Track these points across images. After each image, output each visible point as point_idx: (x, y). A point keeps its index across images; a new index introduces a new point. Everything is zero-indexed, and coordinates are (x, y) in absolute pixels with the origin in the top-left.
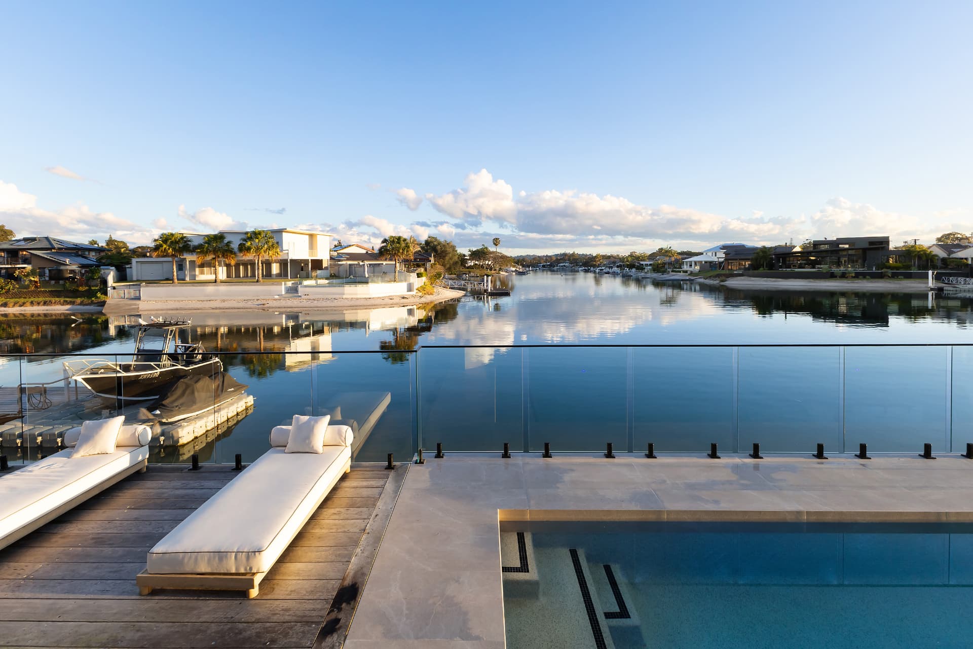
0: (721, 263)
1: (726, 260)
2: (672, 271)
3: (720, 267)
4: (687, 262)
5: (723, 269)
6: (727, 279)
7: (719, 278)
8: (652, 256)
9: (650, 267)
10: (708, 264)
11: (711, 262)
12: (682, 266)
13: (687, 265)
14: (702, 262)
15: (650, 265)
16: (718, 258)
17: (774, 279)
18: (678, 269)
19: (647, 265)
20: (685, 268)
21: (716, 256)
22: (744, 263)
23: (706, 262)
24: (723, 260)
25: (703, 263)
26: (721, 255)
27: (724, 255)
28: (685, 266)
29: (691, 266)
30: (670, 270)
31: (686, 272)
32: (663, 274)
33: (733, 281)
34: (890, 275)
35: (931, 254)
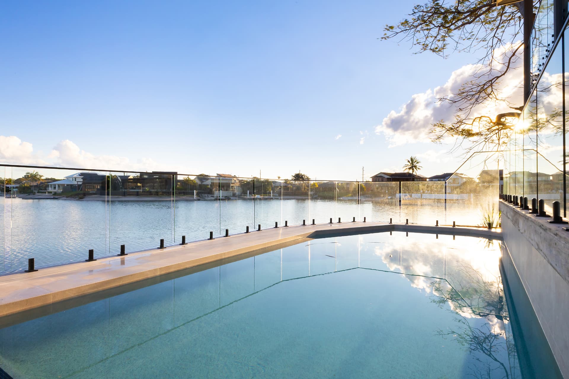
0: (79, 186)
1: (84, 183)
2: (38, 192)
3: (79, 189)
4: (51, 185)
5: (81, 190)
6: (85, 197)
7: (78, 196)
8: (18, 181)
9: (16, 189)
10: (69, 186)
11: (71, 185)
12: (47, 188)
13: (51, 187)
14: (64, 185)
15: (16, 187)
16: (78, 182)
17: (117, 196)
18: (43, 191)
19: (13, 188)
20: (50, 189)
21: (75, 180)
22: (97, 186)
23: (68, 185)
24: (81, 183)
25: (66, 185)
26: (80, 180)
27: (82, 180)
28: (50, 188)
29: (55, 188)
30: (36, 192)
31: (51, 192)
32: (29, 195)
33: (90, 198)
35: (195, 182)
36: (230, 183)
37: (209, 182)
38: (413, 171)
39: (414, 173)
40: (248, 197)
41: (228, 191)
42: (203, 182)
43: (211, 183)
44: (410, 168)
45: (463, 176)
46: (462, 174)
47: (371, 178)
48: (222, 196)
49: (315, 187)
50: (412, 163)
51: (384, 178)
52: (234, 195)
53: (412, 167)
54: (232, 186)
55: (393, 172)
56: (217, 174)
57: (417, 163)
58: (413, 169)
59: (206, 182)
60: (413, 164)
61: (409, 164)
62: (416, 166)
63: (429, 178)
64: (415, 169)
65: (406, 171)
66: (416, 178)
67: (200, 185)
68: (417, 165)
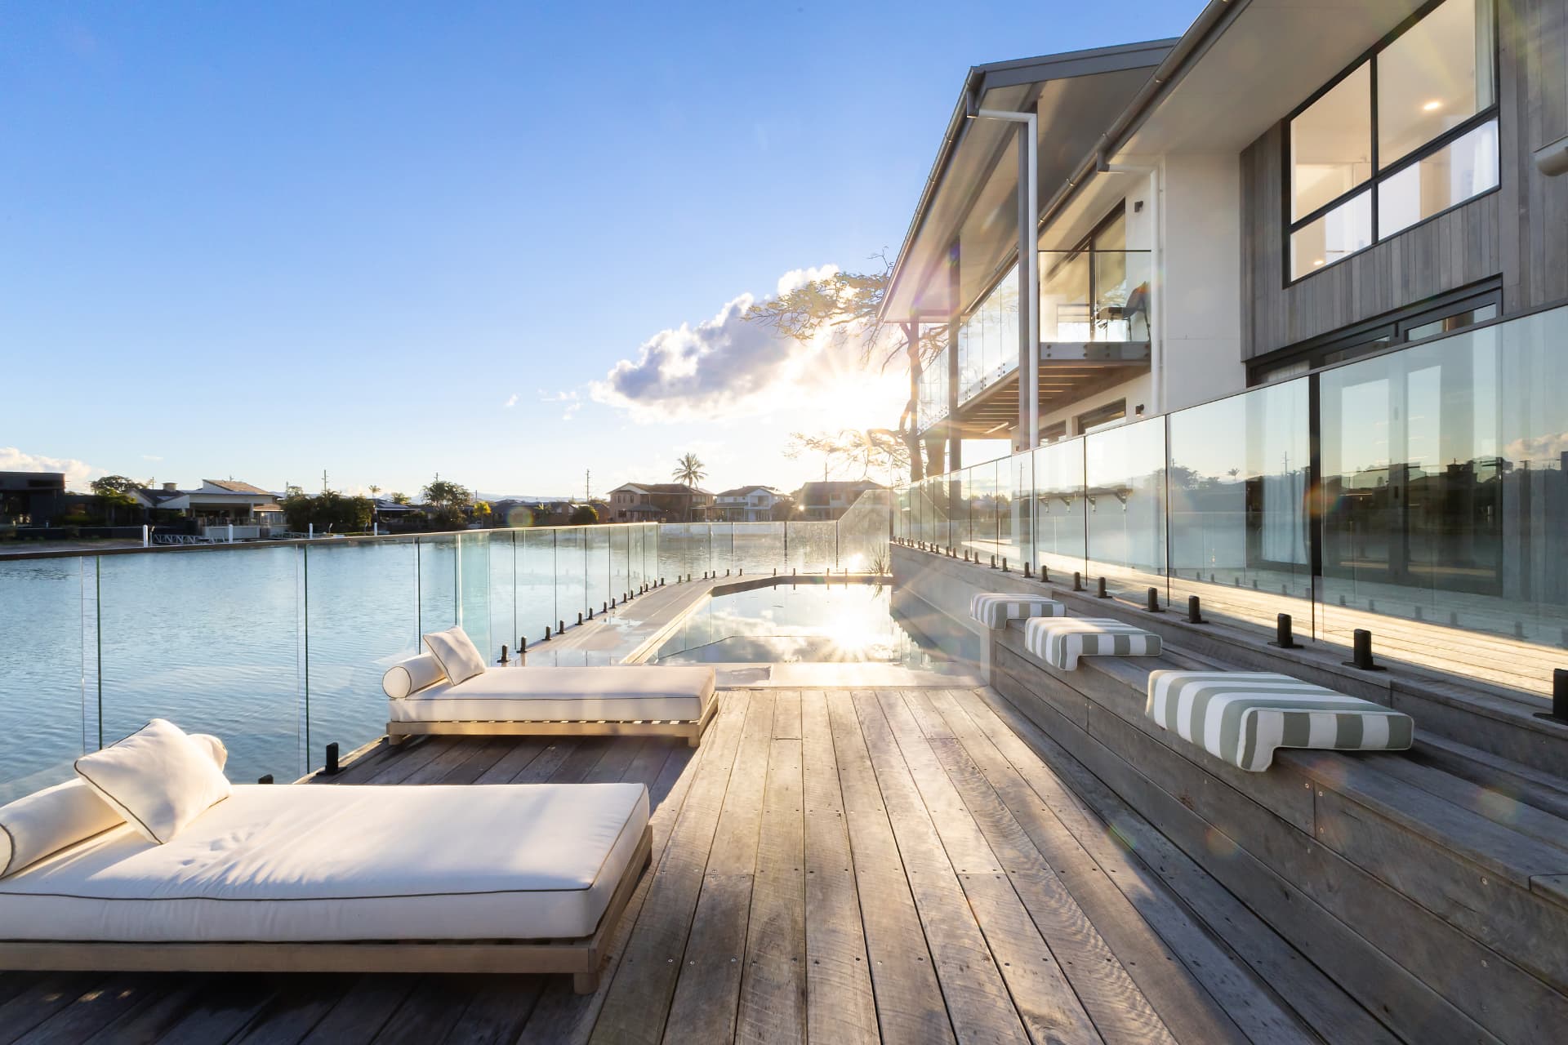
34: (78, 534)
35: (134, 502)
36: (250, 505)
37: (183, 504)
38: (691, 482)
39: (693, 486)
40: (311, 538)
41: (247, 525)
42: (160, 501)
43: (191, 504)
44: (685, 476)
45: (774, 492)
46: (773, 489)
47: (609, 493)
48: (234, 539)
49: (484, 512)
50: (689, 465)
51: (636, 494)
52: (264, 534)
53: (690, 473)
54: (257, 514)
55: (652, 483)
56: (204, 481)
57: (699, 466)
58: (691, 479)
59: (174, 501)
60: (690, 467)
61: (684, 468)
62: (696, 472)
63: (717, 496)
64: (694, 478)
65: (678, 482)
66: (695, 495)
67: (150, 509)
68: (698, 470)
